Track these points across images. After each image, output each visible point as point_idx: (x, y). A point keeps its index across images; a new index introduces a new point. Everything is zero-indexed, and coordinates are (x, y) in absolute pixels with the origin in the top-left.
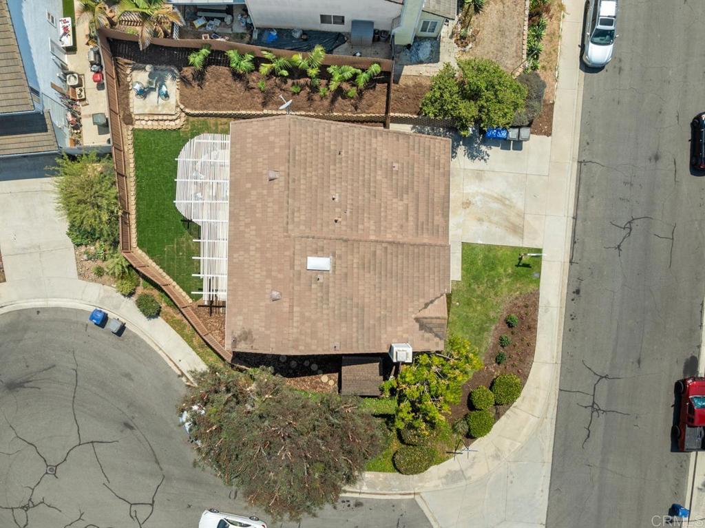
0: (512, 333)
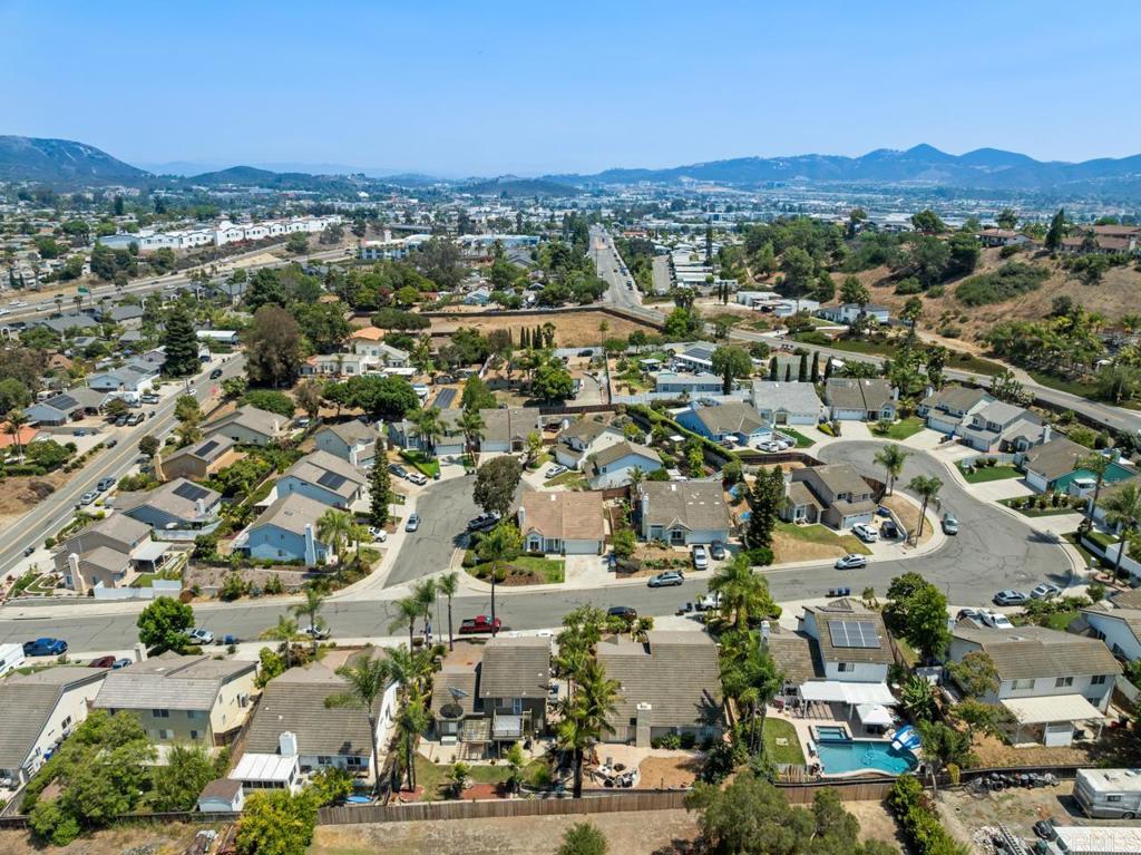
0: (526, 576)
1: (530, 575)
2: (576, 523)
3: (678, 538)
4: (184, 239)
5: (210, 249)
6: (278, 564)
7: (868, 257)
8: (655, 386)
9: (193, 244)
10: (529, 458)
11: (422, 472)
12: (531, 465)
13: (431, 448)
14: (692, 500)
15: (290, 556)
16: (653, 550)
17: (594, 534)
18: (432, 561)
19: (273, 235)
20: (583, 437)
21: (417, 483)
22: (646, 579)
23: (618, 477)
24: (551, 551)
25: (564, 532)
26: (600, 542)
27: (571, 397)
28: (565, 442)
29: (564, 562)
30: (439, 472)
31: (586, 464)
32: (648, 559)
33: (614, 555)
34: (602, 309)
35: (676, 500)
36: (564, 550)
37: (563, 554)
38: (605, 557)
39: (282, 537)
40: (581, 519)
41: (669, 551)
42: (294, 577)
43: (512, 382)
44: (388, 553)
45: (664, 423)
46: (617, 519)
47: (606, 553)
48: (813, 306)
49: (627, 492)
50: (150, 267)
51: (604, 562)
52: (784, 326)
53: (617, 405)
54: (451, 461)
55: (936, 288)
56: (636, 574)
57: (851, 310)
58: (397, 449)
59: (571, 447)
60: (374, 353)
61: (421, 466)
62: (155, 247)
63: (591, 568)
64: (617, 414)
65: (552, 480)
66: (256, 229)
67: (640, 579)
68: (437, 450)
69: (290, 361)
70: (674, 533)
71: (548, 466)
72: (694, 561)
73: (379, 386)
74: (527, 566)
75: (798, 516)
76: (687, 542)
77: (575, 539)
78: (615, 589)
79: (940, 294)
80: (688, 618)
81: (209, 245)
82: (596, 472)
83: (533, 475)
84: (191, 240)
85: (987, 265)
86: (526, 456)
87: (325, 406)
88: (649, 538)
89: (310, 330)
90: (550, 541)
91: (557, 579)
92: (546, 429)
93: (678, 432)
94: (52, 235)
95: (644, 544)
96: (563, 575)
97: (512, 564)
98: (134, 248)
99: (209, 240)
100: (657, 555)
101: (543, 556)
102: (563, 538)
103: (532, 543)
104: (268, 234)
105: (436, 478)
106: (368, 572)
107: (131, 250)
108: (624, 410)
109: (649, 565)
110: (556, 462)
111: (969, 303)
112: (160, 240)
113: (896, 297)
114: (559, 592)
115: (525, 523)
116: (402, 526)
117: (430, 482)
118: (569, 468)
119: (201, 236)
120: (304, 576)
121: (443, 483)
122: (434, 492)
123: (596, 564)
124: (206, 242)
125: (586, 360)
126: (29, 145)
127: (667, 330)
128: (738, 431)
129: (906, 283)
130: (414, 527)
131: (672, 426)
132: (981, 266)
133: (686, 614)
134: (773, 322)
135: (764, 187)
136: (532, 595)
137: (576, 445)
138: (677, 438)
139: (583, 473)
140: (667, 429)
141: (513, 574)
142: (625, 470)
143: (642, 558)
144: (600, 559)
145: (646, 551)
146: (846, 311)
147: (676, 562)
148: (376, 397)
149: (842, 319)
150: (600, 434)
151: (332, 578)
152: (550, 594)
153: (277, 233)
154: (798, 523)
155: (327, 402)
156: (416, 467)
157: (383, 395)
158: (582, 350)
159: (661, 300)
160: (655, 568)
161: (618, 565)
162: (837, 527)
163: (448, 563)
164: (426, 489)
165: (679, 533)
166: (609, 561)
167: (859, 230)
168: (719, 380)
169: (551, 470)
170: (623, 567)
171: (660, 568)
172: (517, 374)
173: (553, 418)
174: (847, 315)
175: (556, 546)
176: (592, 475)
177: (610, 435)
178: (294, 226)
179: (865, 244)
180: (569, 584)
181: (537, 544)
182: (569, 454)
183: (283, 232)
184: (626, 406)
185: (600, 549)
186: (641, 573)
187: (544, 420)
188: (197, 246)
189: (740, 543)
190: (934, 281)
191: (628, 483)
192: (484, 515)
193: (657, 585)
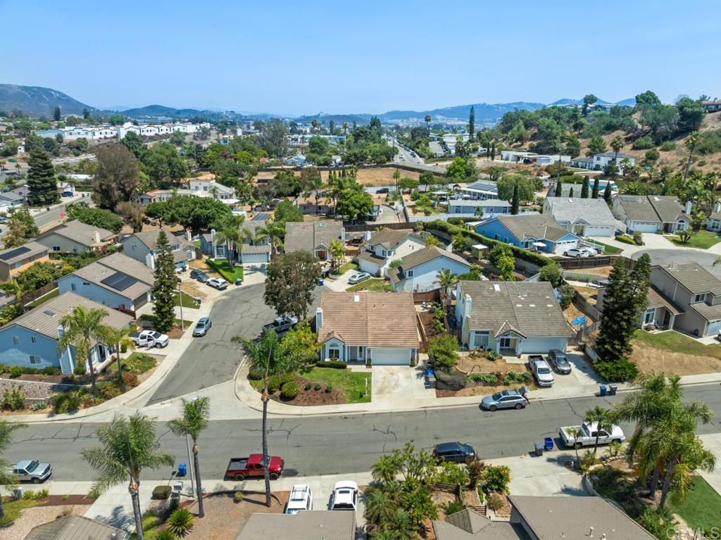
0: (322, 393)
1: (327, 391)
2: (384, 327)
3: (508, 347)
4: (96, 132)
5: (114, 141)
6: (30, 372)
7: (602, 126)
8: (446, 210)
9: (102, 136)
10: (332, 266)
11: (224, 277)
12: (334, 272)
13: (236, 256)
14: (520, 302)
15: (44, 364)
16: (479, 361)
17: (405, 341)
18: (214, 371)
19: (161, 133)
20: (387, 244)
21: (217, 288)
22: (478, 399)
23: (426, 280)
24: (354, 361)
25: (370, 338)
26: (413, 351)
27: (371, 219)
28: (367, 251)
29: (369, 375)
30: (242, 278)
31: (389, 271)
32: (476, 372)
33: (432, 366)
34: (394, 166)
35: (502, 301)
36: (370, 360)
37: (369, 365)
38: (419, 368)
39: (33, 340)
40: (389, 323)
41: (499, 362)
42: (41, 389)
43: (320, 208)
44: (165, 361)
45: (465, 234)
46: (429, 324)
47: (420, 364)
48: (567, 159)
49: (436, 297)
50: (69, 150)
51: (419, 376)
52: (546, 173)
53: (415, 223)
54: (254, 269)
55: (669, 143)
56: (462, 391)
57: (602, 158)
58: (205, 257)
59: (374, 255)
60: (205, 188)
61: (225, 274)
62: (74, 138)
63: (404, 383)
64: (415, 231)
65: (355, 286)
66: (149, 129)
67: (468, 400)
68: (243, 258)
69: (128, 189)
70: (502, 340)
71: (350, 273)
72: (534, 376)
73: (195, 203)
74: (324, 379)
75: (647, 322)
76: (519, 351)
77: (383, 346)
78: (437, 411)
79: (673, 147)
80: (550, 460)
81: (114, 137)
82: (401, 276)
83: (335, 282)
84: (101, 133)
85: (710, 125)
86: (330, 265)
87: (148, 223)
88: (472, 346)
89: (152, 169)
90: (353, 349)
91: (362, 397)
92: (349, 243)
93: (480, 241)
94: (4, 130)
95: (467, 354)
96: (370, 392)
97: (305, 376)
98: (60, 138)
99: (114, 134)
100: (486, 368)
101: (344, 367)
102: (369, 345)
103: (331, 351)
104: (157, 132)
105: (238, 283)
106: (134, 384)
107: (57, 139)
108: (422, 227)
109: (477, 380)
110: (359, 270)
111: (703, 152)
112: (79, 133)
113: (633, 151)
114: (365, 416)
115: (324, 328)
116: (189, 332)
117: (231, 287)
118: (372, 275)
119: (108, 131)
120: (54, 389)
121: (244, 288)
122: (233, 296)
123: (409, 377)
124: (112, 135)
125: (384, 195)
126: (20, 90)
127: (450, 174)
128: (544, 238)
129: (642, 141)
130: (201, 331)
131: (472, 236)
132: (705, 126)
133: (546, 455)
134: (535, 170)
135: (490, 122)
136: (330, 418)
137: (379, 253)
138: (480, 247)
139: (387, 279)
140: (468, 239)
141: (306, 389)
142: (435, 273)
143: (468, 371)
144: (413, 372)
145: (471, 362)
146: (598, 159)
147: (512, 377)
148: (193, 213)
149: (594, 166)
150: (403, 241)
151: (85, 391)
152: (354, 417)
153: (164, 132)
154: (647, 329)
155: (150, 219)
156: (220, 273)
157: (198, 211)
158: (380, 188)
159: (440, 160)
160: (486, 384)
161: (438, 380)
162: (696, 334)
163: (232, 373)
164: (226, 294)
165: (508, 340)
166: (425, 374)
167: (590, 111)
168: (506, 204)
169: (354, 276)
170: (444, 382)
171: (492, 384)
172: (323, 201)
173: (356, 235)
174: (598, 163)
175: (360, 355)
176: (398, 280)
177: (412, 243)
178: (176, 128)
179: (597, 119)
180: (377, 405)
181: (337, 352)
182: (372, 261)
183: (168, 132)
184: (424, 223)
185: (412, 359)
186: (468, 390)
187: (347, 236)
188: (105, 138)
189: (580, 353)
190: (665, 139)
191: (437, 286)
192: (279, 319)
193: (495, 409)
